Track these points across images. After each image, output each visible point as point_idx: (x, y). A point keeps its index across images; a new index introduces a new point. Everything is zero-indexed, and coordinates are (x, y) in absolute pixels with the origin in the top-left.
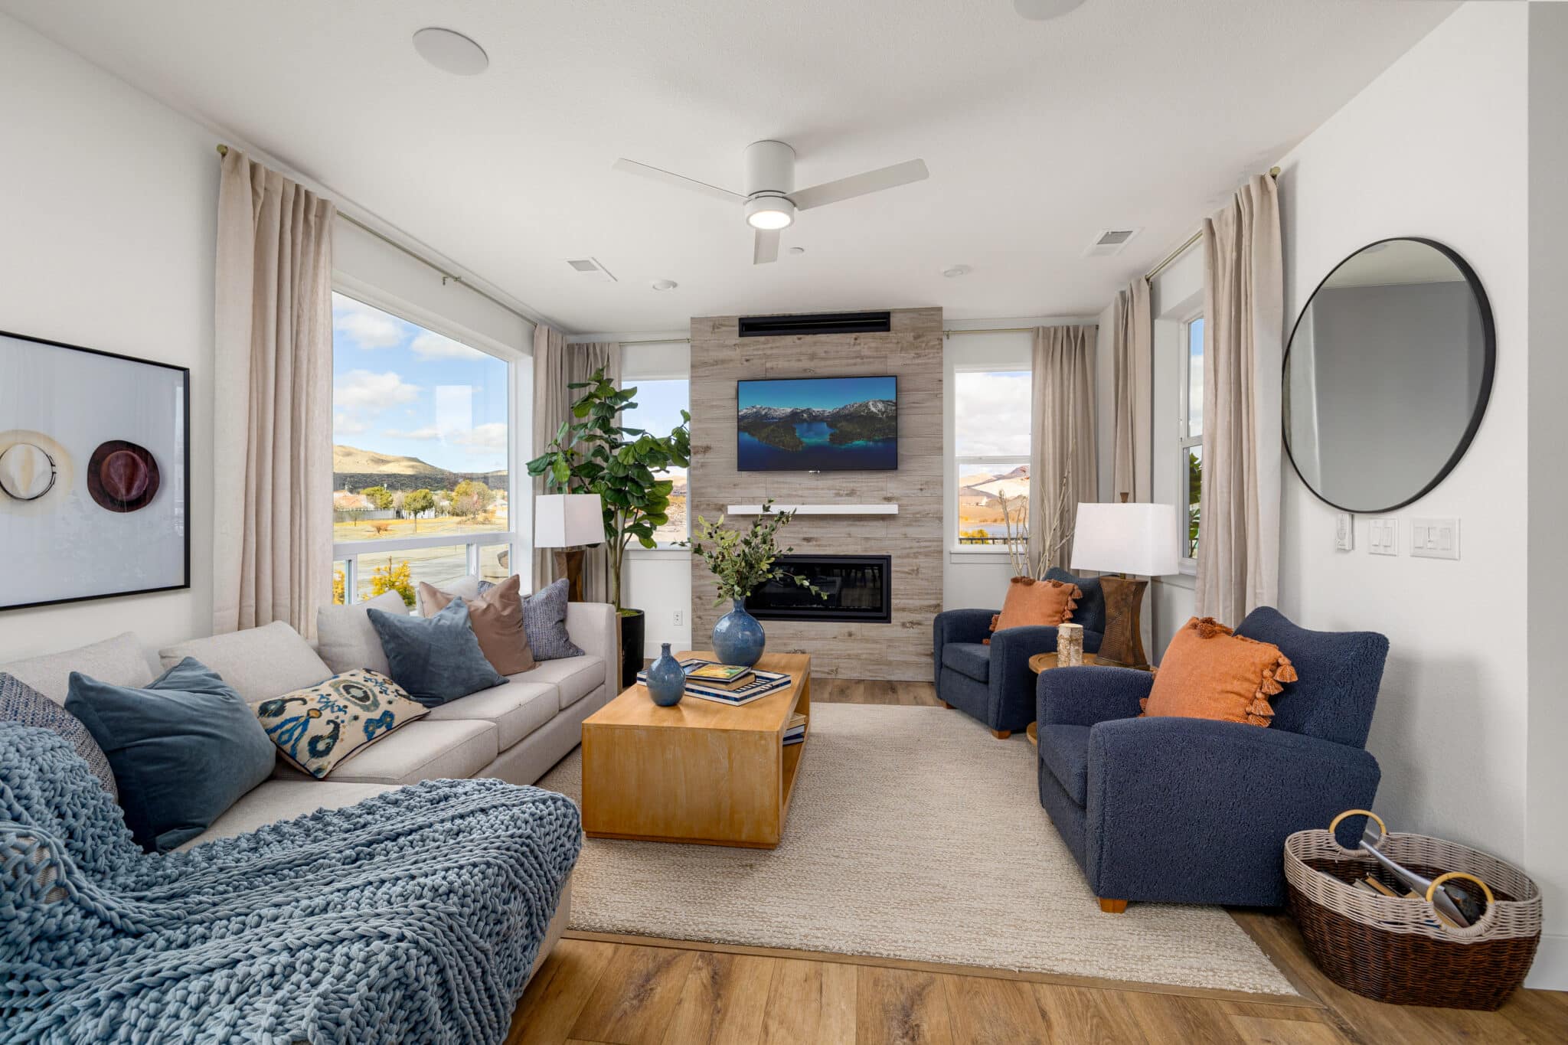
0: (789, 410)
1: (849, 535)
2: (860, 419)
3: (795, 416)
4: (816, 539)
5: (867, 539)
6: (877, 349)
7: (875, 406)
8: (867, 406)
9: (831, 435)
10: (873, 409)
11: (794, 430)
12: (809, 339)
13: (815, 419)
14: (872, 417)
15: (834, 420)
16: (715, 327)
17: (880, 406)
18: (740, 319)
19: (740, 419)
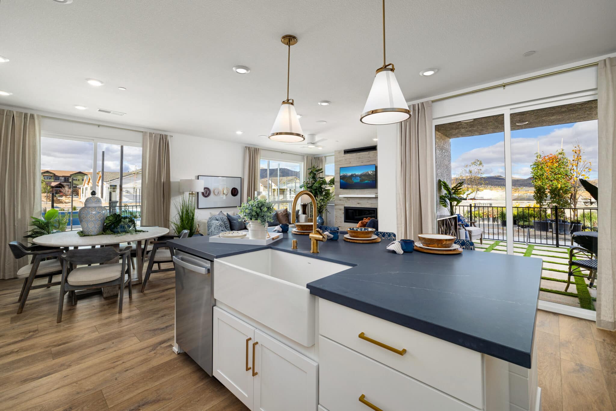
0: (351, 174)
1: (368, 202)
2: (367, 175)
3: (352, 175)
4: (360, 203)
5: (372, 203)
6: (373, 155)
7: (370, 172)
8: (368, 172)
9: (360, 180)
10: (370, 173)
11: (352, 179)
12: (359, 154)
13: (357, 176)
14: (369, 175)
15: (361, 176)
16: (339, 152)
17: (371, 172)
18: (344, 150)
19: (340, 177)
